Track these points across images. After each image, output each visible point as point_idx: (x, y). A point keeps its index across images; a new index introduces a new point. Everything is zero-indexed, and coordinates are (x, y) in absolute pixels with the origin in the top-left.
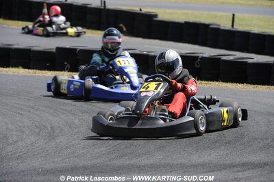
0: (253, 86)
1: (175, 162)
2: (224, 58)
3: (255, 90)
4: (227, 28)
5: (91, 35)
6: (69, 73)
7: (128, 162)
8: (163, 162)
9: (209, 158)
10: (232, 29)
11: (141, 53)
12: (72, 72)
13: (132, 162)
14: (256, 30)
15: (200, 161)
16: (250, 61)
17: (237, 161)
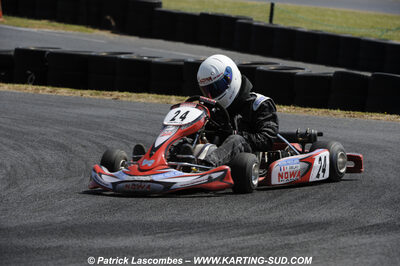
0: (303, 109)
1: (196, 220)
2: (262, 67)
3: (306, 114)
4: (262, 24)
5: (63, 31)
6: (35, 87)
7: (126, 219)
8: (177, 219)
9: (245, 214)
10: (271, 26)
11: (139, 58)
12: (40, 85)
13: (132, 220)
14: (305, 27)
15: (231, 218)
16: (300, 72)
17: (287, 219)
